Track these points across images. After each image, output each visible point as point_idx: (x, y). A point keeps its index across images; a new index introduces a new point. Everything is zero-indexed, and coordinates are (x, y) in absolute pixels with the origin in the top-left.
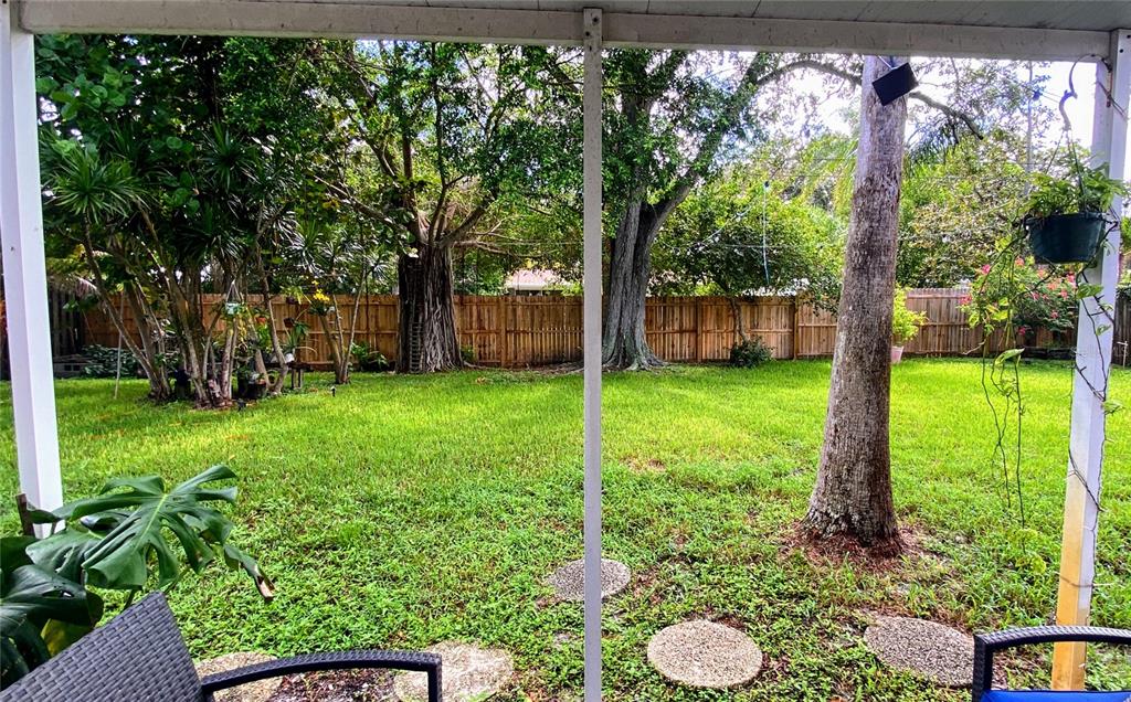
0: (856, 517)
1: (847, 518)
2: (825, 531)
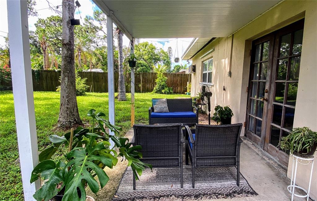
0: (77, 119)
1: (75, 120)
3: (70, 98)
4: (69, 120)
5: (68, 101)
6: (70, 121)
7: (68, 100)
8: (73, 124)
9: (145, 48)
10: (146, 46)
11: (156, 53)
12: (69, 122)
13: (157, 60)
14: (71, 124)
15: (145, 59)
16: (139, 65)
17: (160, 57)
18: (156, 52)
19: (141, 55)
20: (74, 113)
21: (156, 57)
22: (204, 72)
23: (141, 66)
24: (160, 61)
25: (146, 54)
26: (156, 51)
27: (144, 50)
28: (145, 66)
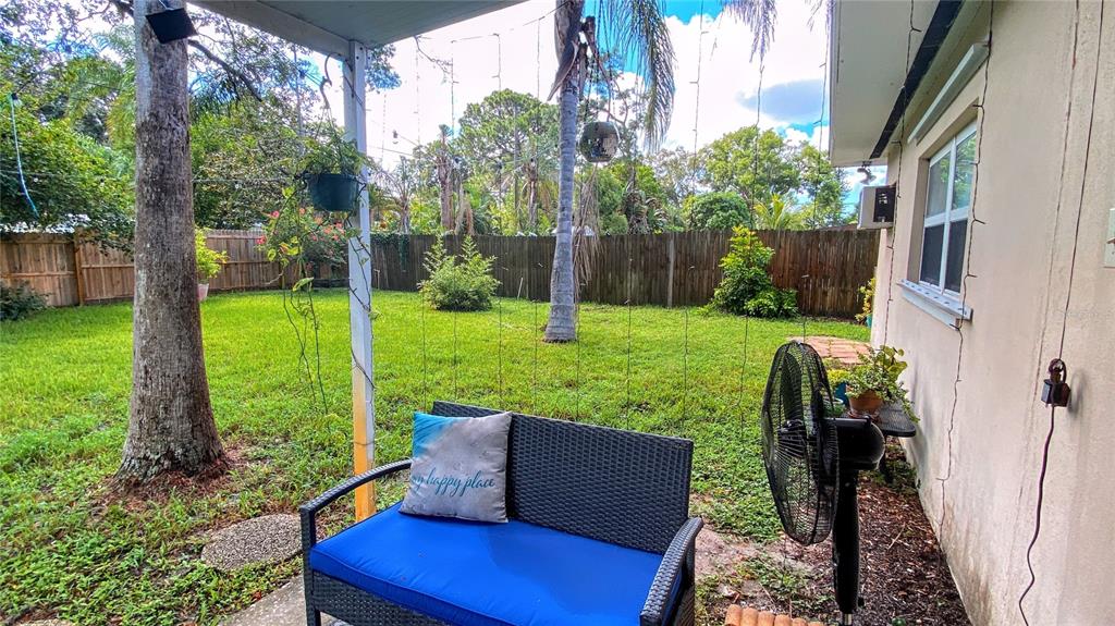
0: (180, 451)
1: (169, 455)
2: (145, 475)
3: (154, 356)
4: (141, 455)
5: (147, 372)
6: (146, 458)
7: (145, 367)
8: (155, 469)
9: (746, 147)
10: (748, 141)
11: (784, 161)
12: (144, 462)
13: (785, 183)
14: (148, 468)
15: (742, 185)
16: (718, 206)
17: (798, 173)
18: (784, 156)
19: (729, 173)
20: (167, 424)
21: (785, 172)
22: (930, 222)
23: (722, 209)
24: (797, 186)
25: (745, 167)
26: (786, 152)
27: (742, 156)
28: (737, 208)
